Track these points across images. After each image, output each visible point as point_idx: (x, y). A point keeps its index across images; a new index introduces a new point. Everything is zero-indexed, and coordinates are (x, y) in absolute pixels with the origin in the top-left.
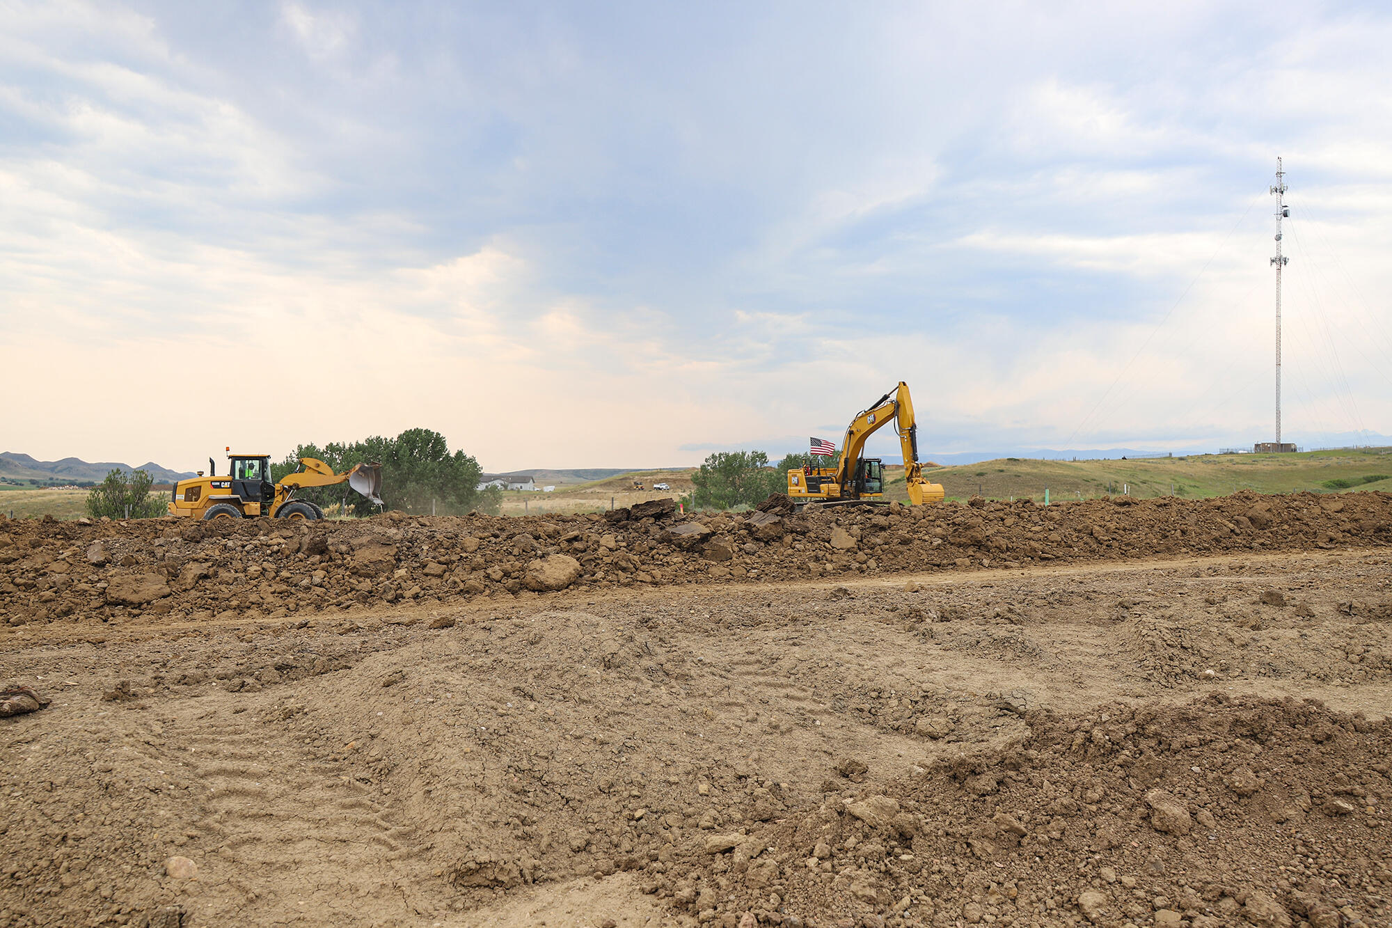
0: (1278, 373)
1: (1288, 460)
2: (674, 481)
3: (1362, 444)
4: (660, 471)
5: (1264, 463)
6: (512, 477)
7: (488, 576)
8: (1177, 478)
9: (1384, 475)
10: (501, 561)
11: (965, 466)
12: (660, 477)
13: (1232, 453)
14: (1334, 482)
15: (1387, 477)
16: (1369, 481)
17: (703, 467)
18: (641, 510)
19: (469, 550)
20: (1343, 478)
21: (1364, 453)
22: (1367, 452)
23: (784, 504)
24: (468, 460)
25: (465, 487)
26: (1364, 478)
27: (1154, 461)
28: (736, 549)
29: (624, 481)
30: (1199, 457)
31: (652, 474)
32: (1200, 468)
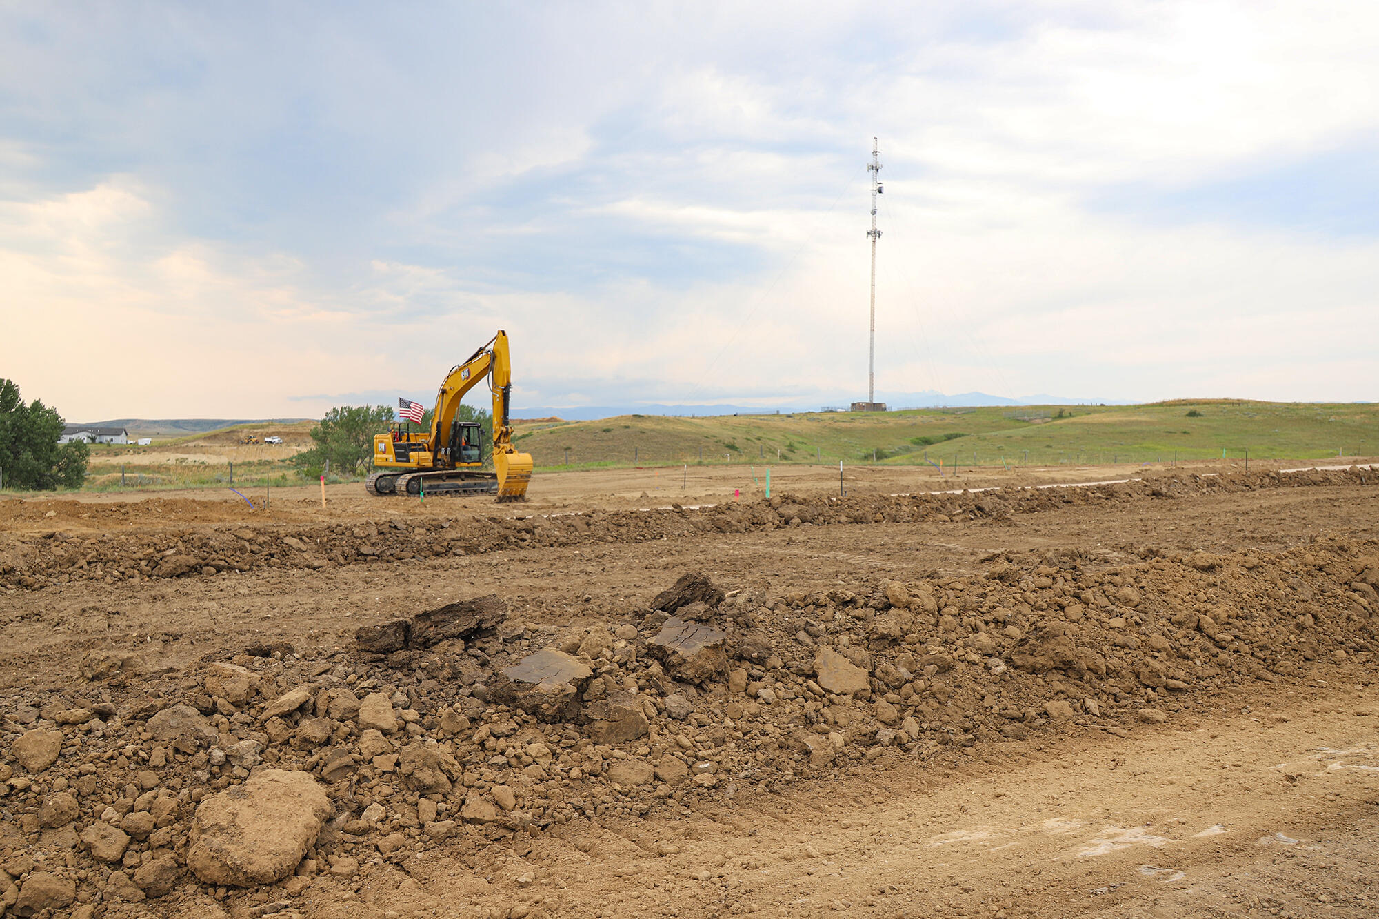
0: (872, 338)
1: (881, 418)
2: (288, 434)
3: (941, 404)
4: (272, 423)
5: (862, 421)
6: (101, 429)
7: (85, 850)
8: (787, 435)
9: (961, 433)
10: (120, 789)
11: (592, 422)
12: (272, 429)
13: (831, 411)
14: (920, 439)
15: (963, 435)
16: (949, 439)
17: (324, 423)
18: (436, 624)
19: (33, 764)
20: (927, 435)
21: (943, 412)
22: (945, 411)
23: (704, 596)
24: (48, 412)
25: (43, 442)
26: (945, 436)
27: (766, 418)
28: (653, 711)
29: (232, 434)
30: (805, 415)
31: (262, 427)
32: (805, 426)
